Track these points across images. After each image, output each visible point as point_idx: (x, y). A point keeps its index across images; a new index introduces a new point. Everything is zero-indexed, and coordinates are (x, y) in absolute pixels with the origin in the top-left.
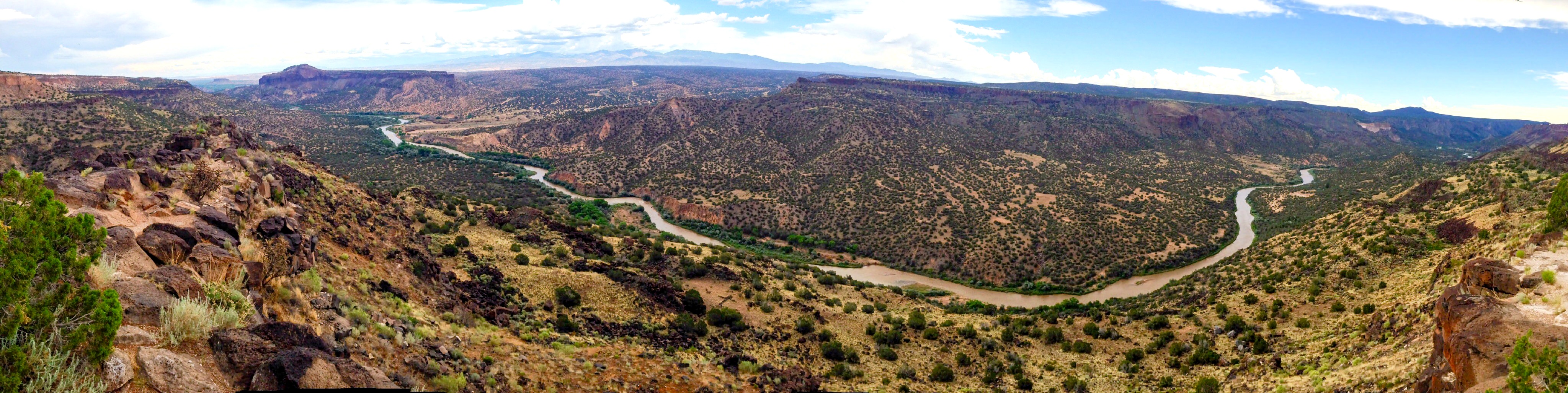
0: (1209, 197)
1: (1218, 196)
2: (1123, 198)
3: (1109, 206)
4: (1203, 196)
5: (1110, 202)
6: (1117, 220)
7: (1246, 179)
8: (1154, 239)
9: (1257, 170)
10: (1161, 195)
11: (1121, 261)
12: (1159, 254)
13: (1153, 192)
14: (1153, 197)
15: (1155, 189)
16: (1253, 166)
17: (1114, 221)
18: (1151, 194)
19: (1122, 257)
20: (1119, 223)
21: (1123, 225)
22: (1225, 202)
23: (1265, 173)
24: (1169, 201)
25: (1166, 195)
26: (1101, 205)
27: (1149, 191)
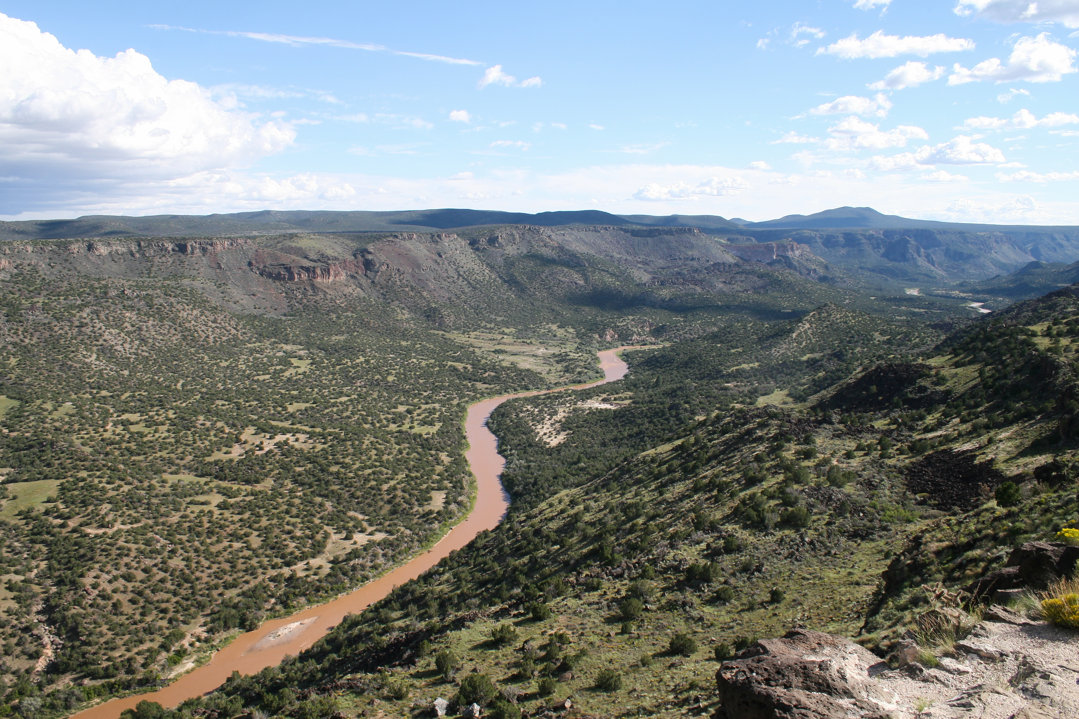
0: (405, 427)
1: (424, 423)
2: (217, 456)
3: (187, 478)
4: (393, 427)
5: (189, 468)
6: (212, 507)
7: (484, 381)
8: (298, 533)
9: (506, 361)
10: (302, 437)
11: (231, 593)
12: (315, 562)
13: (284, 431)
14: (286, 443)
15: (287, 424)
16: (496, 352)
17: (206, 508)
18: (280, 438)
19: (234, 586)
20: (217, 512)
21: (227, 514)
22: (440, 433)
23: (525, 364)
24: (320, 447)
25: (311, 435)
26: (171, 479)
27: (274, 431)
